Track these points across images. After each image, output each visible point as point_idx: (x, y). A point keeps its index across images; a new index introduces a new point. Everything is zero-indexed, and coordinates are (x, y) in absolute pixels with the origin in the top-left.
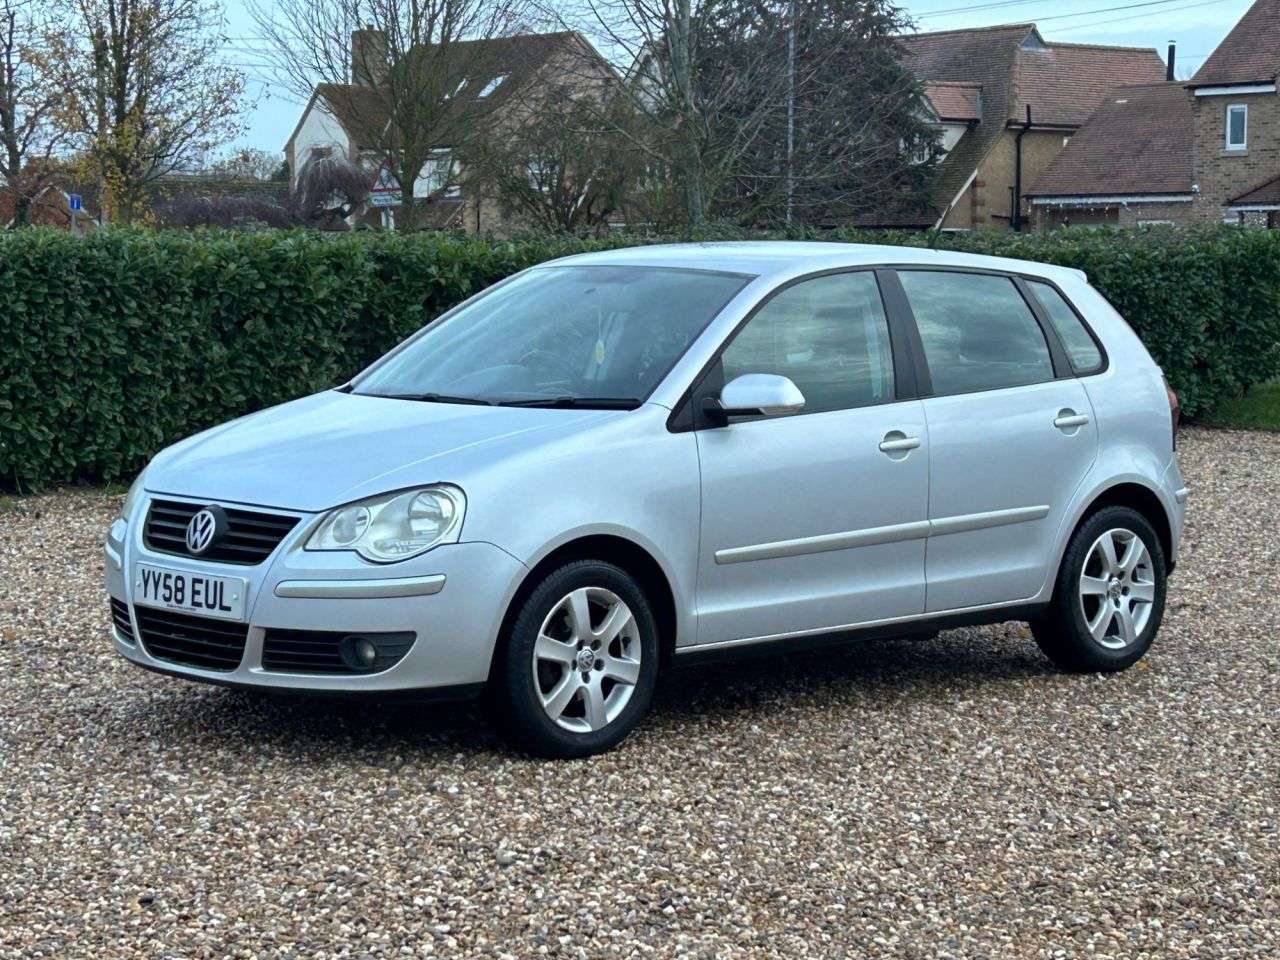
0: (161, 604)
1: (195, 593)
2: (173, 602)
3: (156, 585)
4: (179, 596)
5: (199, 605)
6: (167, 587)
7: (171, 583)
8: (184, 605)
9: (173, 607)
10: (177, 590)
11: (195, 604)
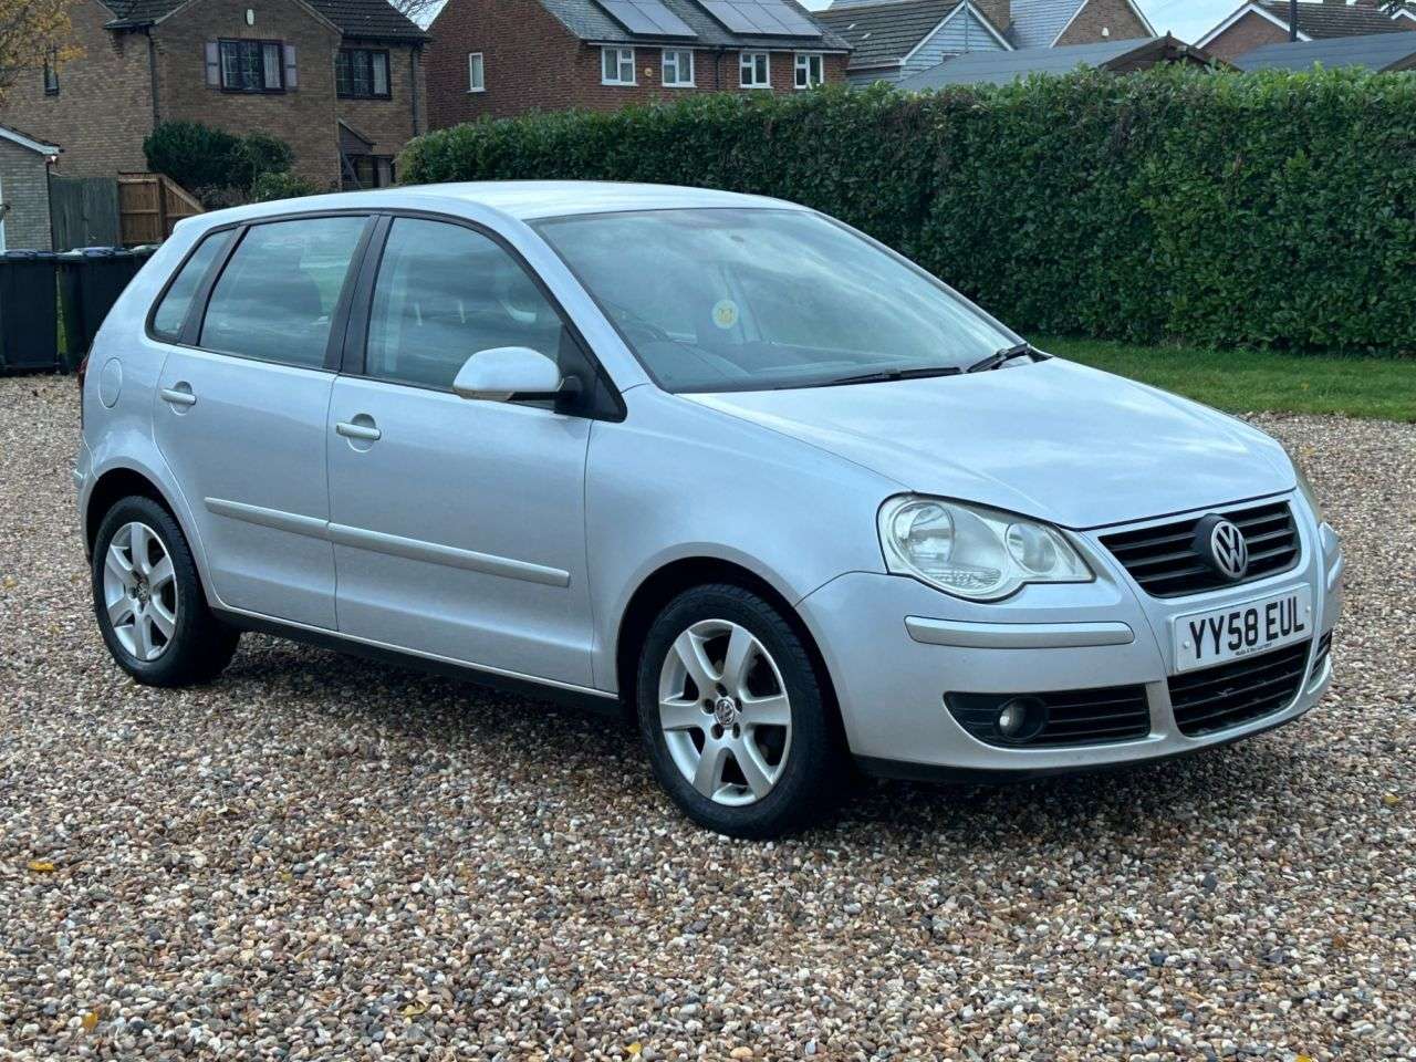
0: (1227, 656)
1: (1270, 622)
2: (1244, 647)
3: (1217, 635)
4: (1251, 635)
5: (1275, 636)
6: (1232, 631)
7: (1239, 623)
8: (1259, 643)
9: (1246, 651)
10: (1249, 628)
11: (1271, 637)
